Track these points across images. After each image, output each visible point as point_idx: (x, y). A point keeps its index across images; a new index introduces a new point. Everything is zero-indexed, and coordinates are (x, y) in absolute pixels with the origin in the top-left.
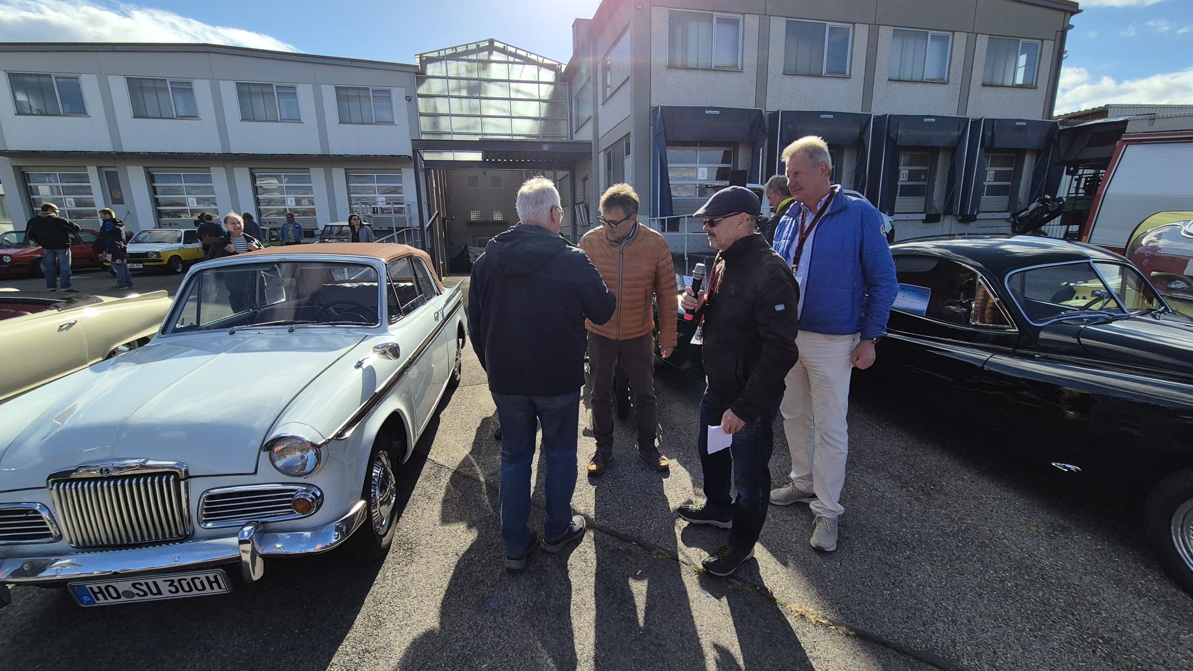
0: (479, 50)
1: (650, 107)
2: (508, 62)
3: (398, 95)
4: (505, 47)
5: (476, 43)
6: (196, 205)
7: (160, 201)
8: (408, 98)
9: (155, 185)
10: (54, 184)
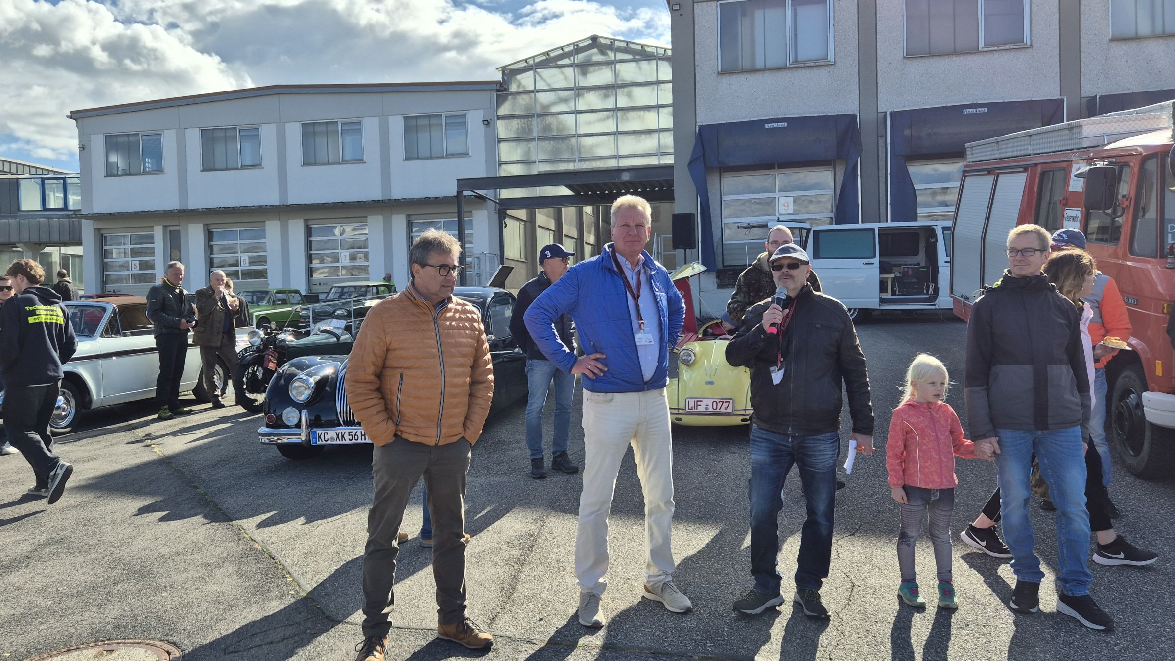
0: (578, 51)
2: (614, 62)
3: (475, 119)
4: (611, 42)
5: (574, 43)
6: (247, 265)
7: (215, 261)
8: (486, 123)
9: (212, 243)
10: (126, 246)
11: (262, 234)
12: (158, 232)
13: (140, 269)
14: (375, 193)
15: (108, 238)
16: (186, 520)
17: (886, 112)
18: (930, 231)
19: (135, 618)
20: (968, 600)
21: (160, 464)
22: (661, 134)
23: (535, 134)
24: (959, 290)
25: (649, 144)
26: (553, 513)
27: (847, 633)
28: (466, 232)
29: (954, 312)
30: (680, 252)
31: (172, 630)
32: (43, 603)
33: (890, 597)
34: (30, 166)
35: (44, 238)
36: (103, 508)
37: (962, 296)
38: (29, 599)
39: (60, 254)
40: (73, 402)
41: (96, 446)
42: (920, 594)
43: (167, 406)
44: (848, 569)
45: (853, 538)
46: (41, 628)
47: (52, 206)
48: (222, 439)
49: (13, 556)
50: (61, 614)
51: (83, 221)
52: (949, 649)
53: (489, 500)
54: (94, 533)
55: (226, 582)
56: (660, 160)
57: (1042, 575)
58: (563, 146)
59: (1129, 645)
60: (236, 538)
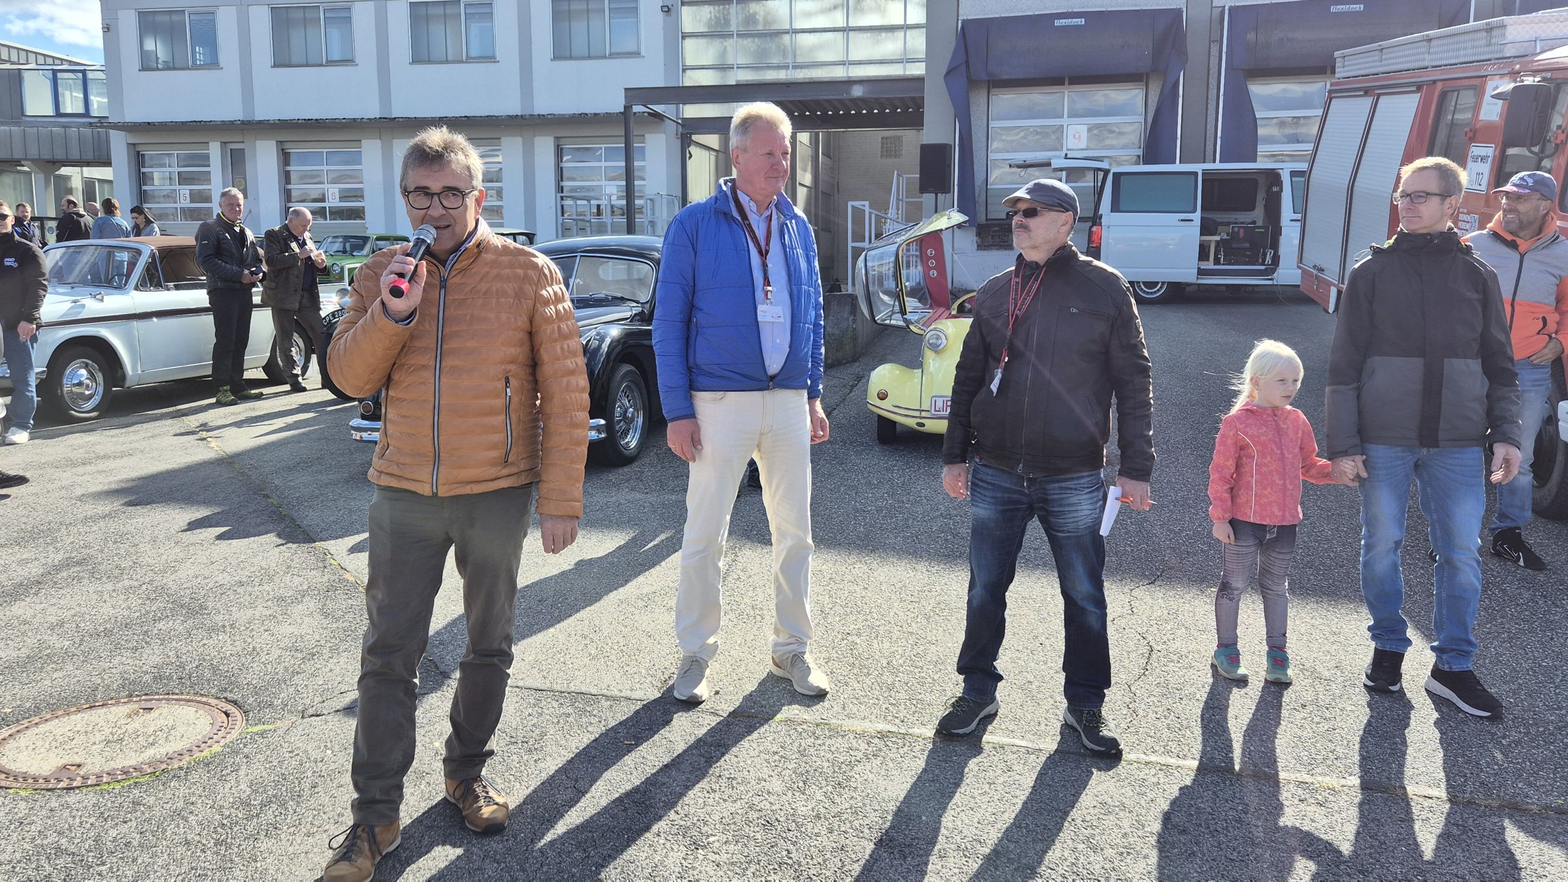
3: (650, 4)
6: (338, 199)
7: (294, 194)
8: (666, 9)
9: (288, 168)
10: (171, 169)
11: (357, 159)
12: (214, 150)
13: (192, 201)
14: (511, 106)
15: (146, 157)
16: (252, 539)
17: (1224, 7)
18: (1273, 177)
19: (182, 666)
20: (1305, 672)
21: (219, 465)
22: (909, 32)
23: (733, 28)
24: (1311, 258)
25: (891, 46)
26: (749, 544)
27: (1141, 713)
28: (636, 164)
29: (1301, 289)
30: (929, 198)
31: (233, 684)
32: (58, 643)
33: (1201, 667)
34: (36, 53)
35: (59, 154)
36: (141, 520)
37: (1315, 267)
38: (39, 637)
39: (82, 177)
40: (100, 377)
41: (132, 437)
42: (1242, 663)
43: (228, 387)
44: (1145, 629)
45: (1152, 588)
46: (55, 676)
47: (69, 110)
48: (303, 434)
49: (18, 580)
50: (82, 658)
51: (111, 132)
52: (1278, 736)
53: (662, 525)
54: (128, 554)
55: (305, 622)
56: (905, 69)
57: (1409, 642)
58: (772, 45)
59: (1523, 738)
60: (321, 565)
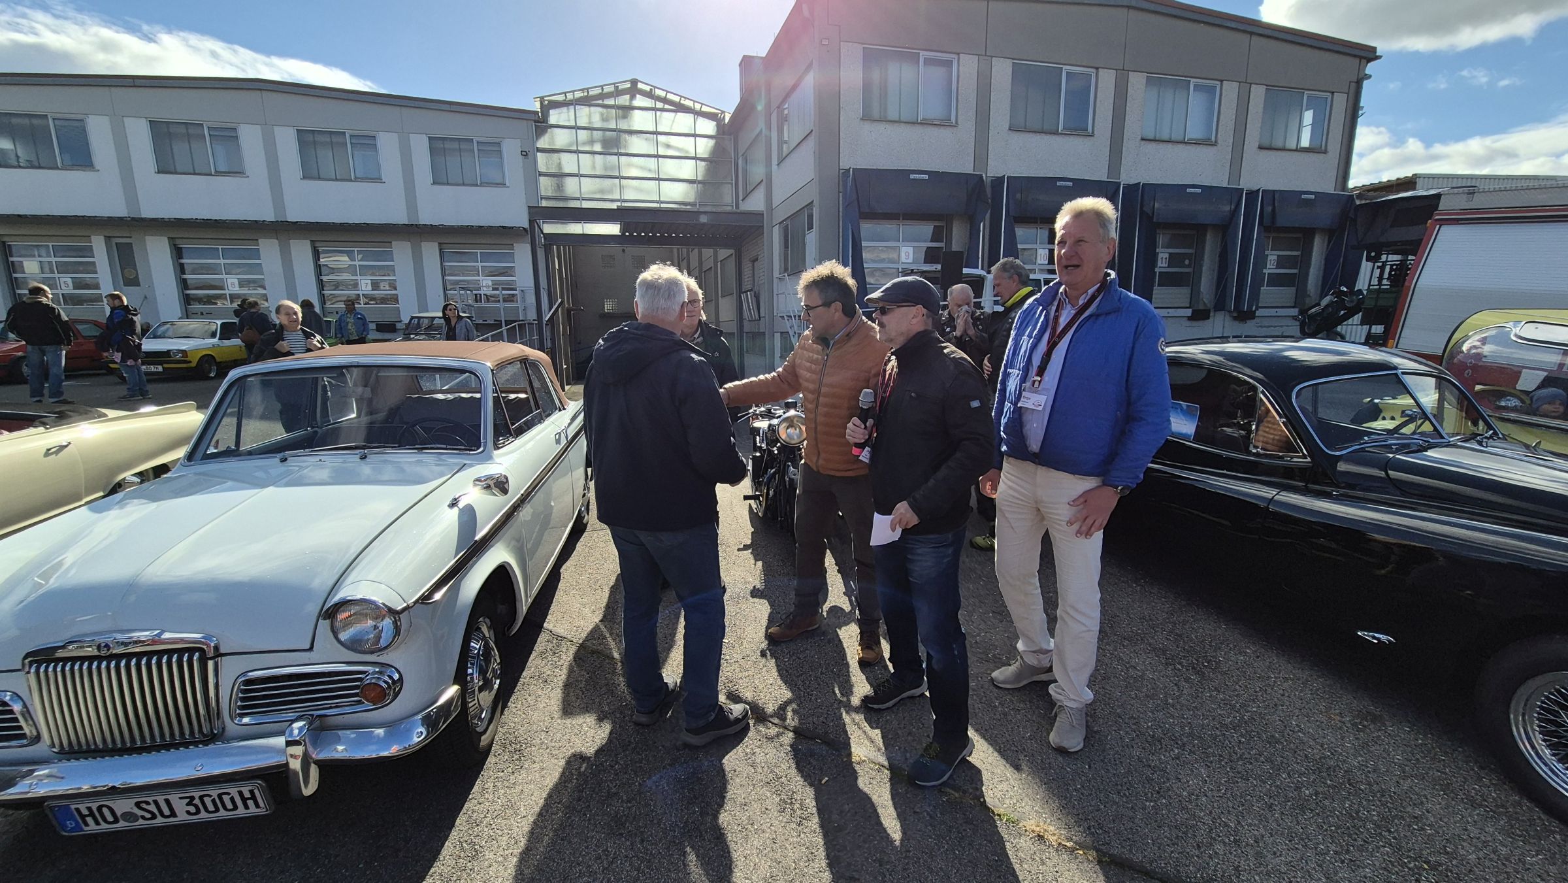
0: (618, 93)
1: (839, 169)
2: (655, 109)
3: (511, 149)
4: (651, 90)
5: (614, 84)
6: (237, 288)
7: (191, 282)
8: (524, 153)
9: (183, 261)
10: (44, 259)
11: (256, 254)
12: (98, 244)
13: (75, 288)
14: (399, 217)
15: (13, 248)
